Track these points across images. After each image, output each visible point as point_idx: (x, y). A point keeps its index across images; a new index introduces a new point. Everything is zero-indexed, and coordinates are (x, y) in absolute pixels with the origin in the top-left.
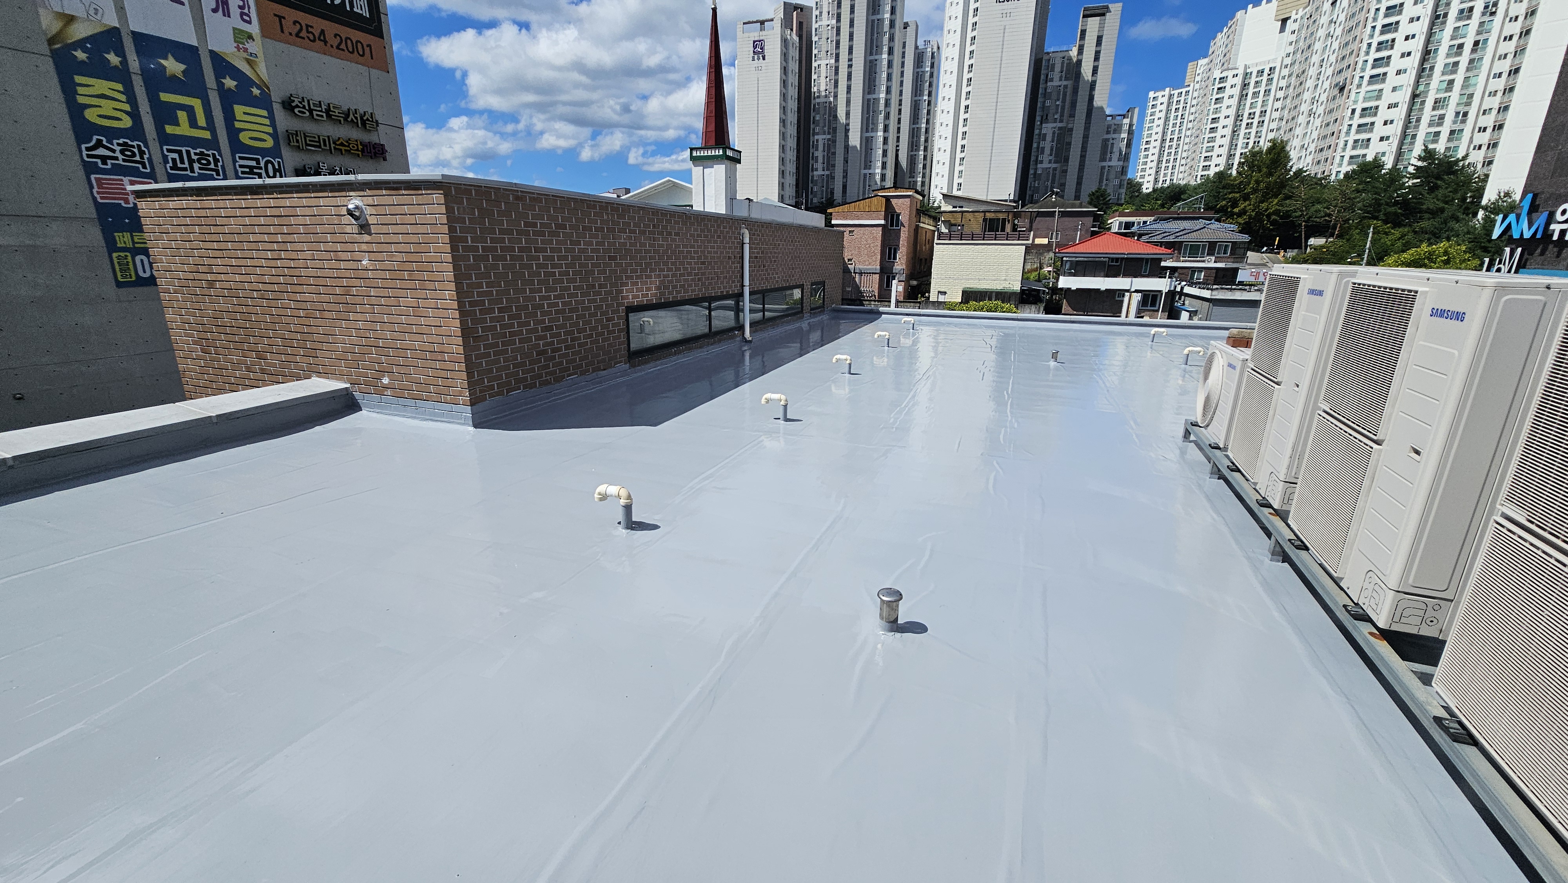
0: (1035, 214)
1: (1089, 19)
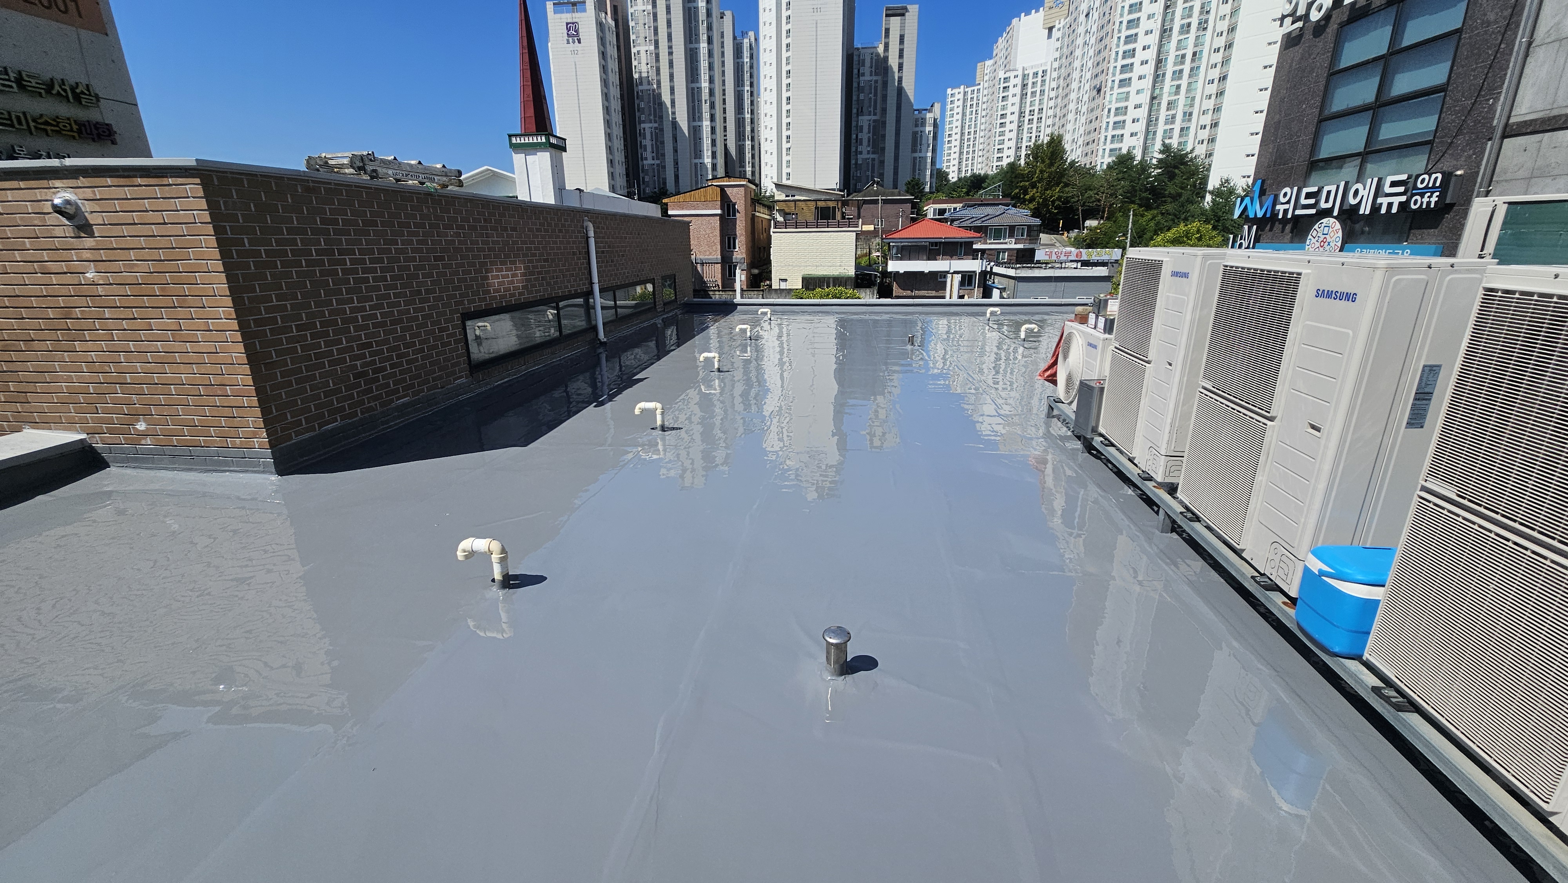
0: (862, 202)
1: (892, 18)
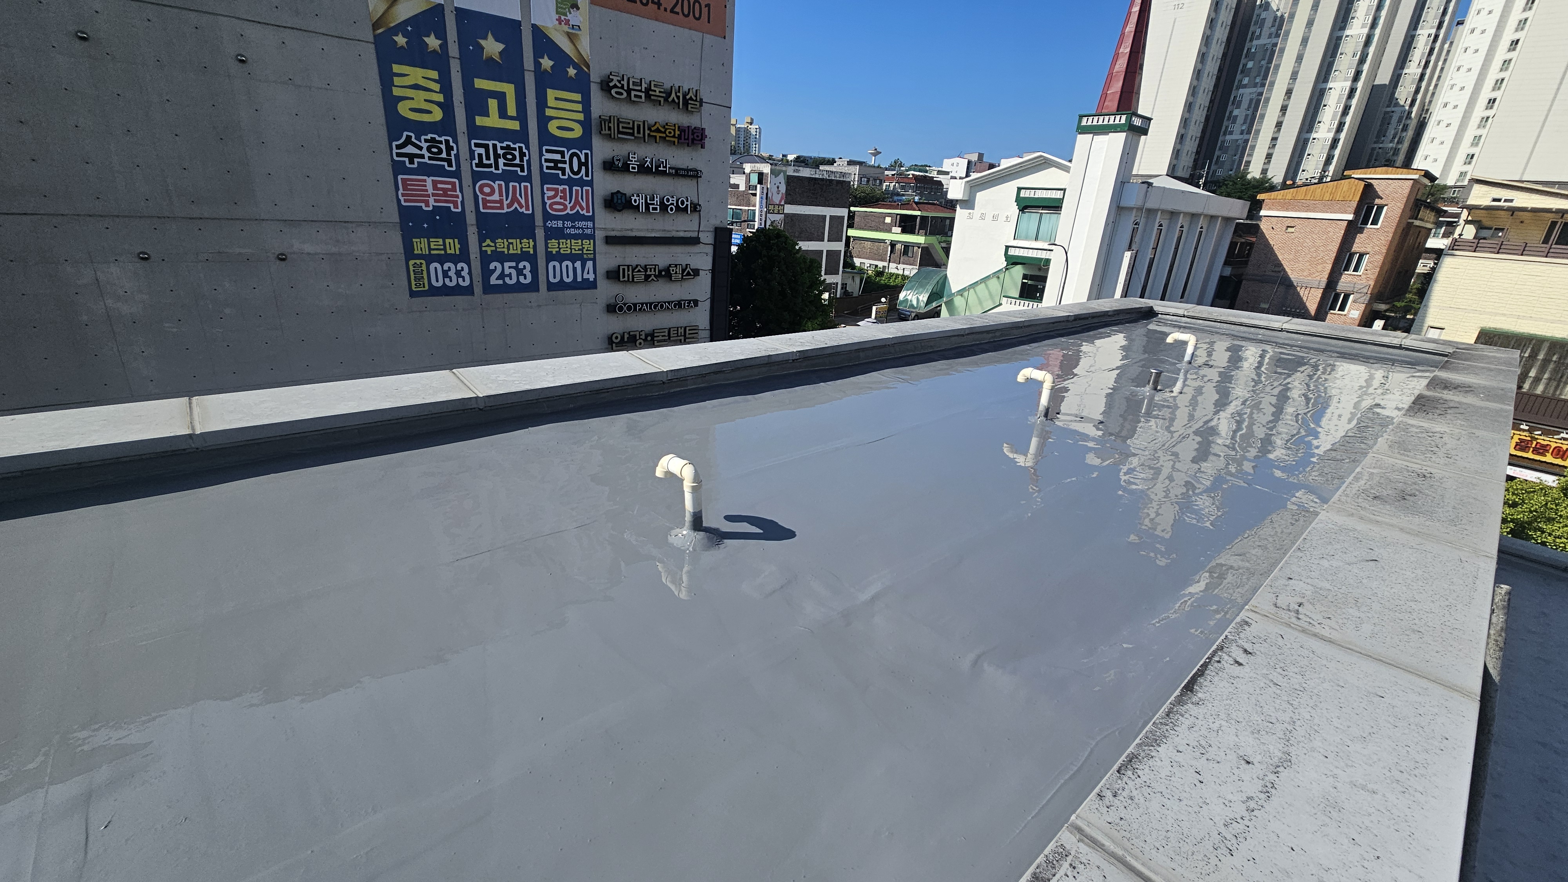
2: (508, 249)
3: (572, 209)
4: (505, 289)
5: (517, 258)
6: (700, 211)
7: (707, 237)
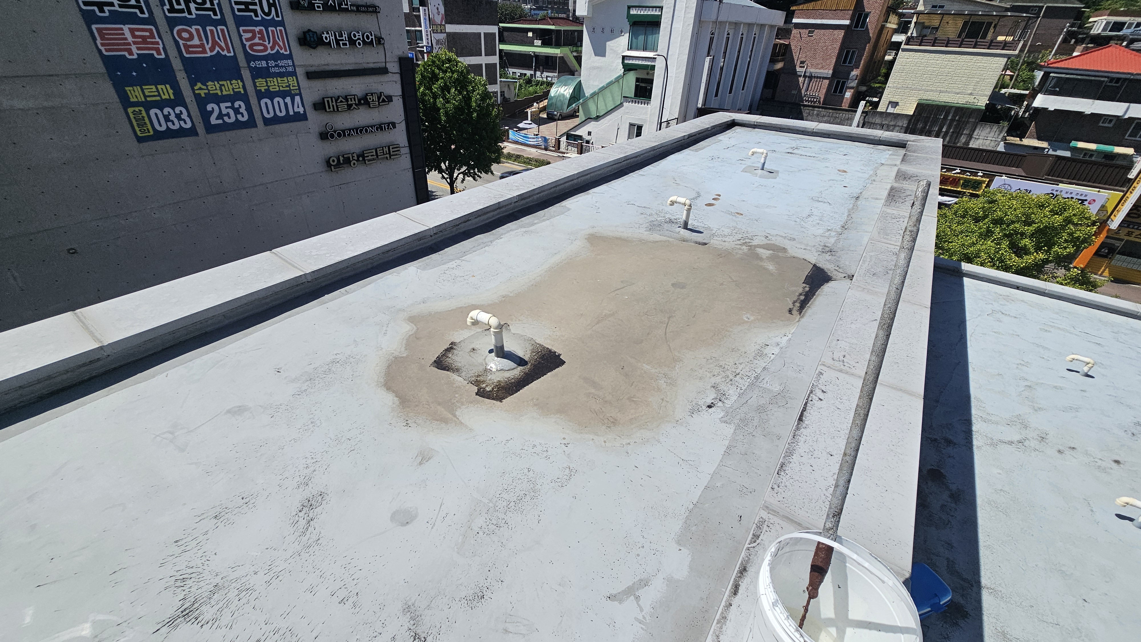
2: (221, 91)
3: (272, 48)
4: (225, 127)
5: (232, 98)
6: (383, 44)
7: (394, 67)
